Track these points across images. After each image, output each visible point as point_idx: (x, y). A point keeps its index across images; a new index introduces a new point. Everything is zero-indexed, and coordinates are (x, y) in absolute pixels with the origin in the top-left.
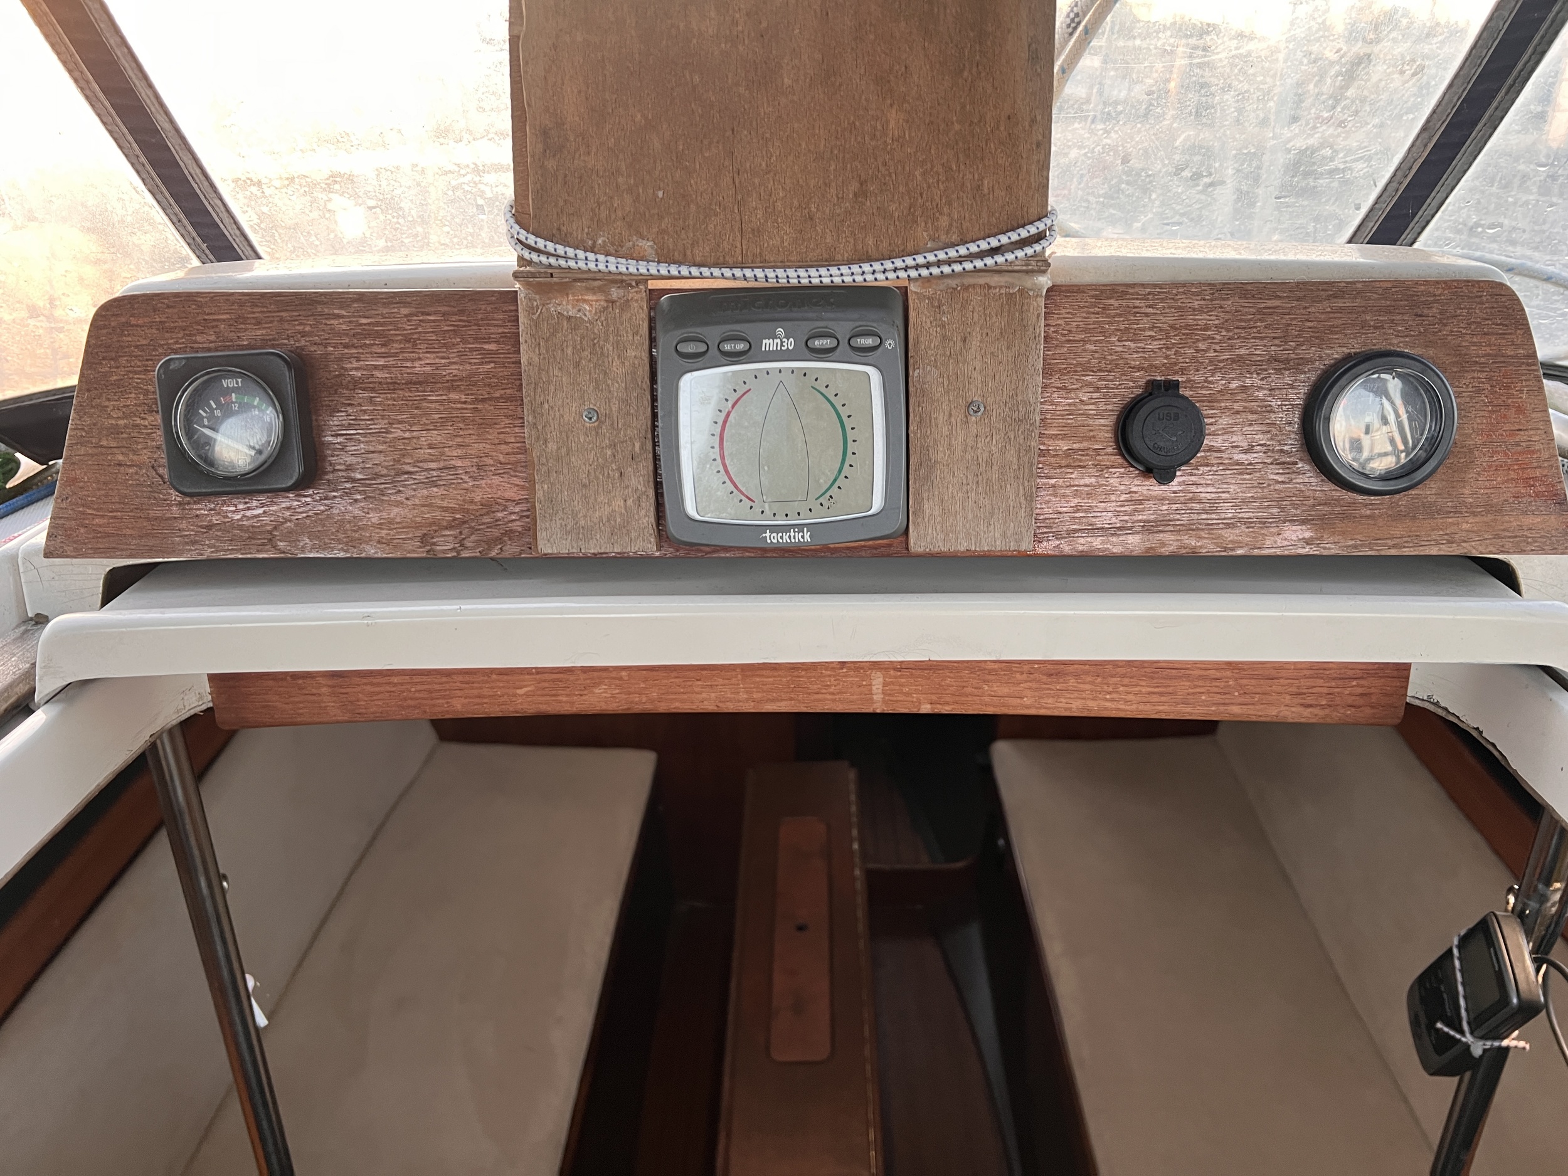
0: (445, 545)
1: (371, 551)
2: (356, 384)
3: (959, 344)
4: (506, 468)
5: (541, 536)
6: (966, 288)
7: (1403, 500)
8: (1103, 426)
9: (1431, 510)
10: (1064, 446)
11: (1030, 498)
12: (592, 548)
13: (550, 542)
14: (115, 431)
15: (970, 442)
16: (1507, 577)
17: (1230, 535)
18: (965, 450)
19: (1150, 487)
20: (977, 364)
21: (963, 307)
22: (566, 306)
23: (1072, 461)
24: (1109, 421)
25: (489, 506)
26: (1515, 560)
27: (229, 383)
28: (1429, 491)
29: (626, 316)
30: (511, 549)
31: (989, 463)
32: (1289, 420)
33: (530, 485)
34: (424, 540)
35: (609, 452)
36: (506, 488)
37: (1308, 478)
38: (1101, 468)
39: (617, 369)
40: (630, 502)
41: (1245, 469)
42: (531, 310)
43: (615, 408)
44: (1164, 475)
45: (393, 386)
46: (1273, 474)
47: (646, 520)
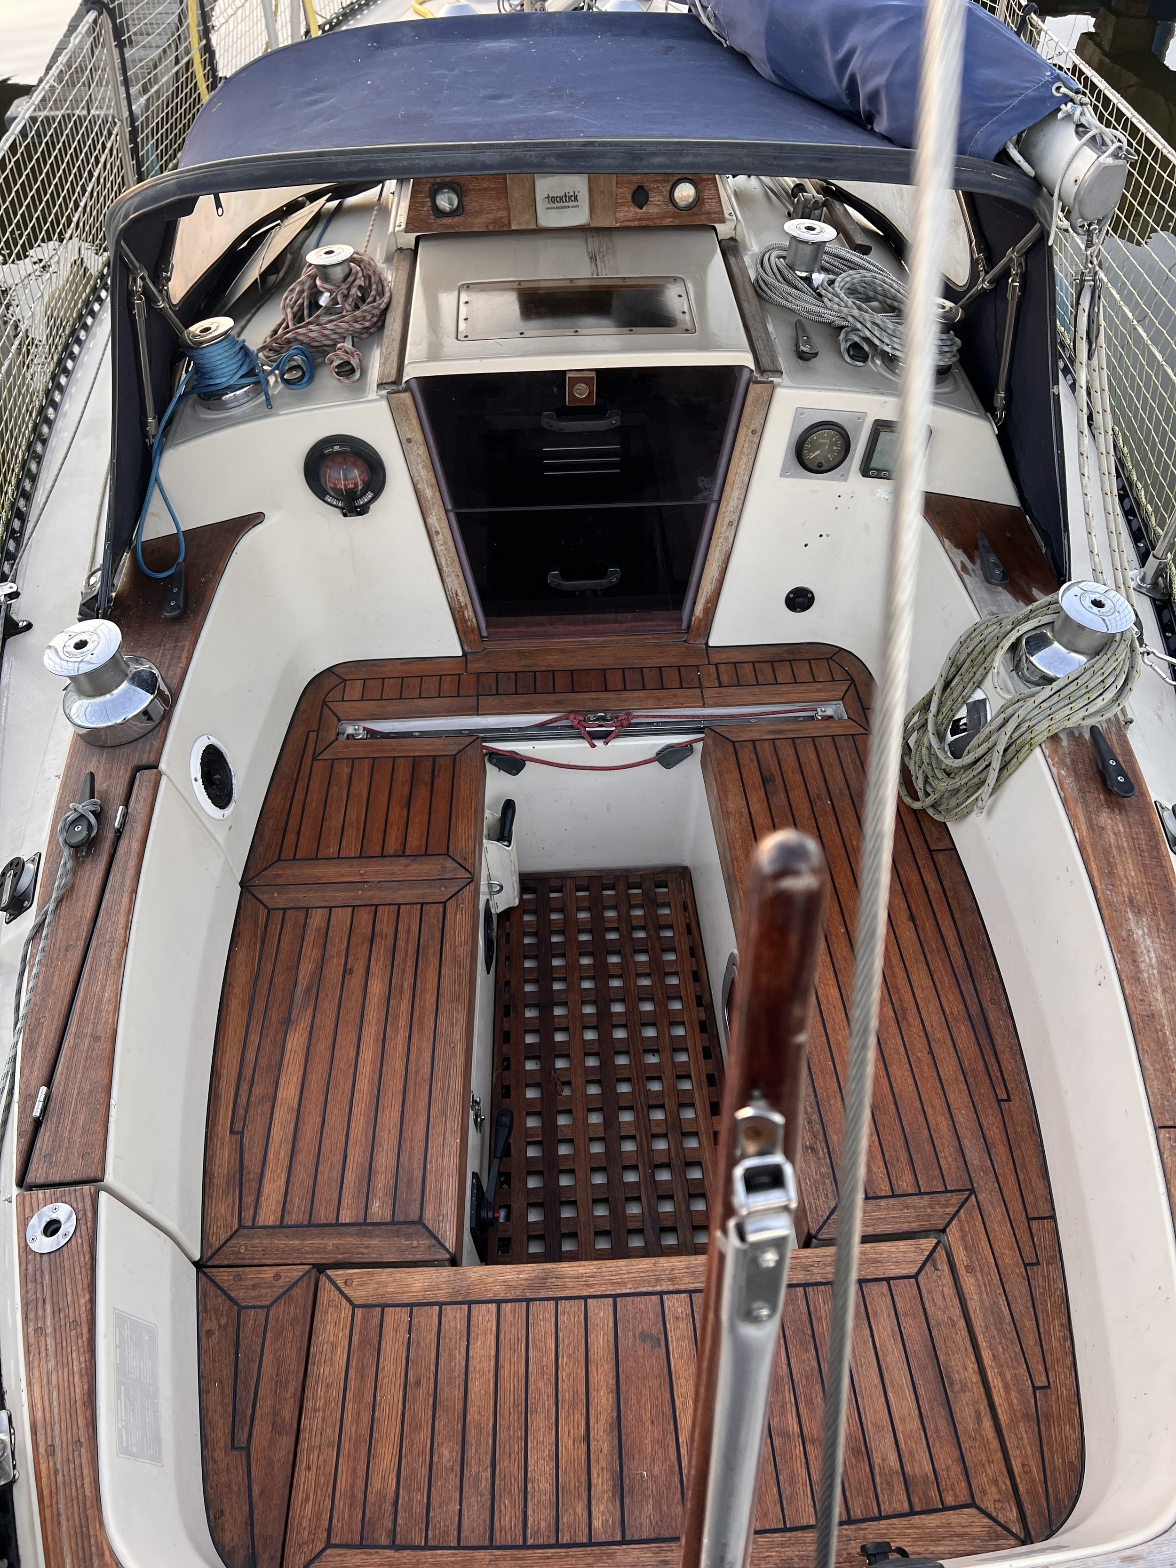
0: (491, 228)
1: (475, 229)
2: (471, 190)
4: (504, 209)
5: (512, 225)
7: (690, 212)
8: (629, 197)
9: (696, 214)
10: (621, 201)
11: (615, 213)
12: (523, 228)
13: (513, 228)
14: (419, 202)
15: (601, 200)
16: (715, 229)
17: (656, 221)
18: (600, 202)
19: (638, 210)
20: (602, 182)
23: (623, 204)
24: (630, 195)
25: (501, 218)
26: (716, 225)
27: (445, 190)
28: (695, 210)
30: (505, 229)
31: (605, 205)
32: (666, 194)
33: (509, 214)
34: (487, 227)
35: (526, 205)
36: (504, 214)
37: (671, 207)
38: (629, 206)
39: (527, 185)
40: (531, 217)
41: (659, 205)
43: (527, 195)
44: (641, 208)
45: (479, 190)
46: (664, 206)
47: (534, 220)
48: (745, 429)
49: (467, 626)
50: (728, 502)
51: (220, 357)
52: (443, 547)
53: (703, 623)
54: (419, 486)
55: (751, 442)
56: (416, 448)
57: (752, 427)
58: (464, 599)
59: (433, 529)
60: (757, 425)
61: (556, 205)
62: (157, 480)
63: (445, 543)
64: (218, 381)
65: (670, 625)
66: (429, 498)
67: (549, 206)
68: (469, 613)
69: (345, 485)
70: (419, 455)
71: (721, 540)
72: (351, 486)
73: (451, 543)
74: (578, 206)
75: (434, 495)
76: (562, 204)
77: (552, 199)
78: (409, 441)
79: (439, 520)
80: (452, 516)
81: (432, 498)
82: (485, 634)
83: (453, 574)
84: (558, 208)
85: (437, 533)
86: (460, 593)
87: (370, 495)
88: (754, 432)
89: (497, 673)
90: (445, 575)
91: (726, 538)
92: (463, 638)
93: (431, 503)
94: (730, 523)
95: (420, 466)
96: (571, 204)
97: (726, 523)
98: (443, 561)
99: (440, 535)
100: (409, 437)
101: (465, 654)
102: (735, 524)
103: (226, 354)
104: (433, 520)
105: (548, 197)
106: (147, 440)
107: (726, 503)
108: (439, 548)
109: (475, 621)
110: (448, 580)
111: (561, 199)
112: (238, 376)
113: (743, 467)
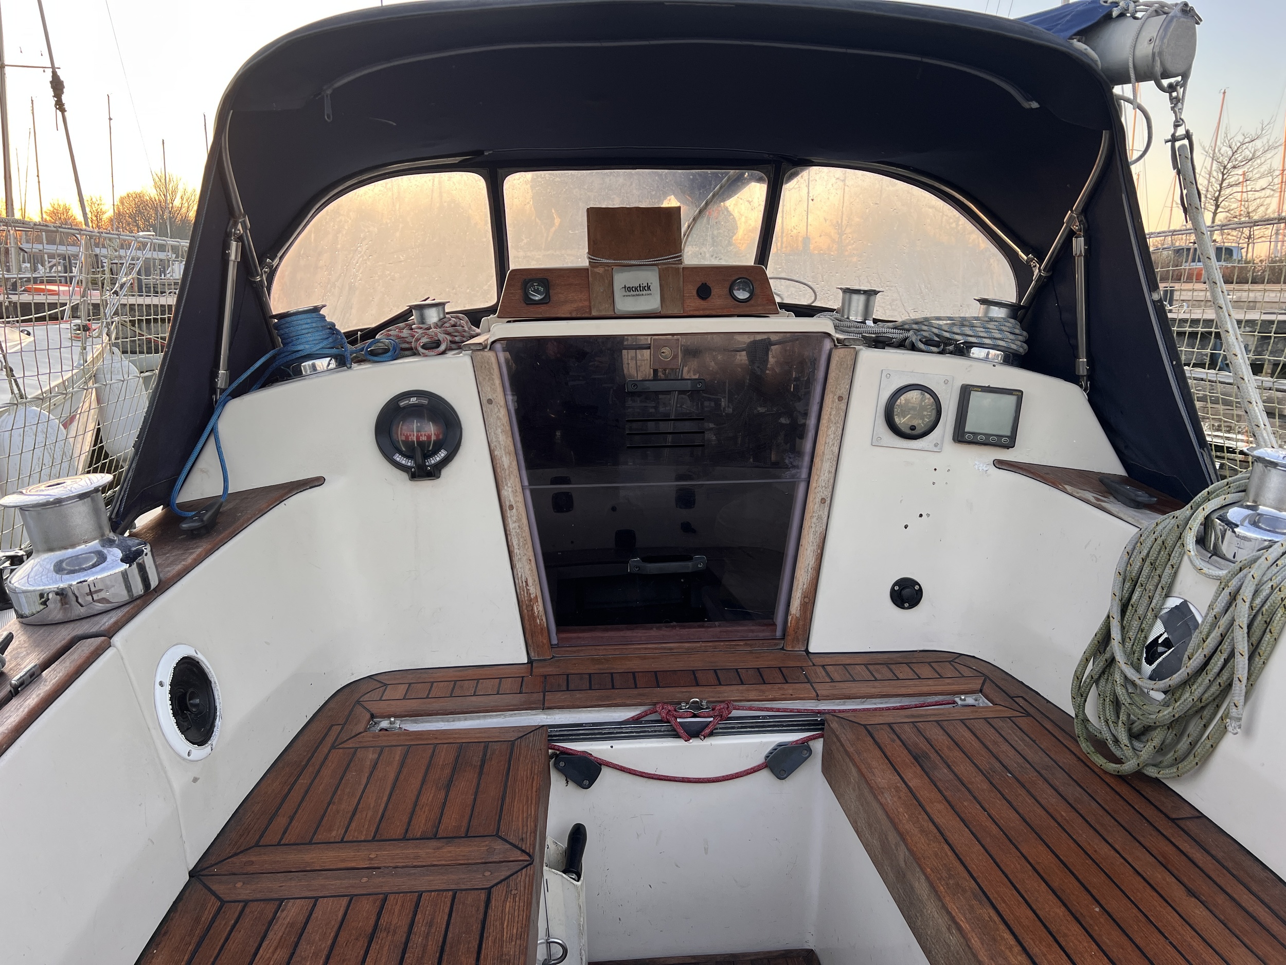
0: (575, 314)
1: (559, 315)
2: (558, 285)
3: (668, 276)
4: (585, 300)
5: (593, 312)
6: (668, 266)
7: (747, 304)
8: (695, 293)
9: (752, 305)
10: (688, 295)
11: (682, 304)
12: (602, 314)
13: (594, 313)
14: (512, 293)
15: (671, 294)
17: (718, 311)
19: (703, 302)
20: (671, 281)
21: (668, 270)
22: (596, 270)
23: (689, 298)
24: (695, 291)
25: (583, 306)
27: (535, 284)
29: (608, 271)
30: (587, 314)
31: (674, 297)
32: (727, 290)
33: (590, 303)
34: (570, 313)
35: (605, 296)
36: (586, 303)
37: (731, 300)
38: (695, 299)
39: (606, 281)
40: (609, 305)
41: (720, 298)
42: (591, 271)
43: (606, 287)
44: (705, 300)
45: (565, 285)
46: (725, 300)
47: (612, 308)
48: (831, 396)
49: (536, 625)
50: (819, 476)
51: (307, 326)
52: (517, 524)
53: (801, 623)
54: (496, 453)
55: (838, 409)
56: (496, 410)
57: (839, 393)
58: (534, 590)
59: (508, 504)
60: (843, 391)
61: (632, 293)
62: (213, 431)
63: (519, 520)
64: (300, 348)
65: (763, 631)
66: (506, 466)
67: (626, 294)
68: (538, 608)
69: (418, 437)
70: (499, 418)
71: (814, 520)
72: (424, 438)
73: (525, 521)
74: (651, 294)
75: (511, 463)
76: (637, 293)
77: (628, 289)
78: (490, 401)
79: (514, 492)
80: (528, 493)
81: (509, 467)
82: (555, 641)
83: (525, 558)
84: (634, 296)
85: (511, 507)
86: (530, 582)
87: (443, 454)
88: (840, 398)
89: (568, 675)
90: (515, 559)
91: (819, 518)
92: (530, 642)
93: (507, 472)
94: (823, 501)
95: (500, 430)
96: (644, 292)
97: (818, 500)
98: (515, 542)
99: (514, 510)
100: (490, 397)
101: (530, 661)
102: (828, 502)
103: (314, 325)
104: (507, 492)
105: (625, 287)
106: (214, 397)
107: (816, 477)
108: (512, 526)
109: (544, 620)
110: (518, 565)
111: (636, 289)
112: (321, 345)
113: (832, 436)
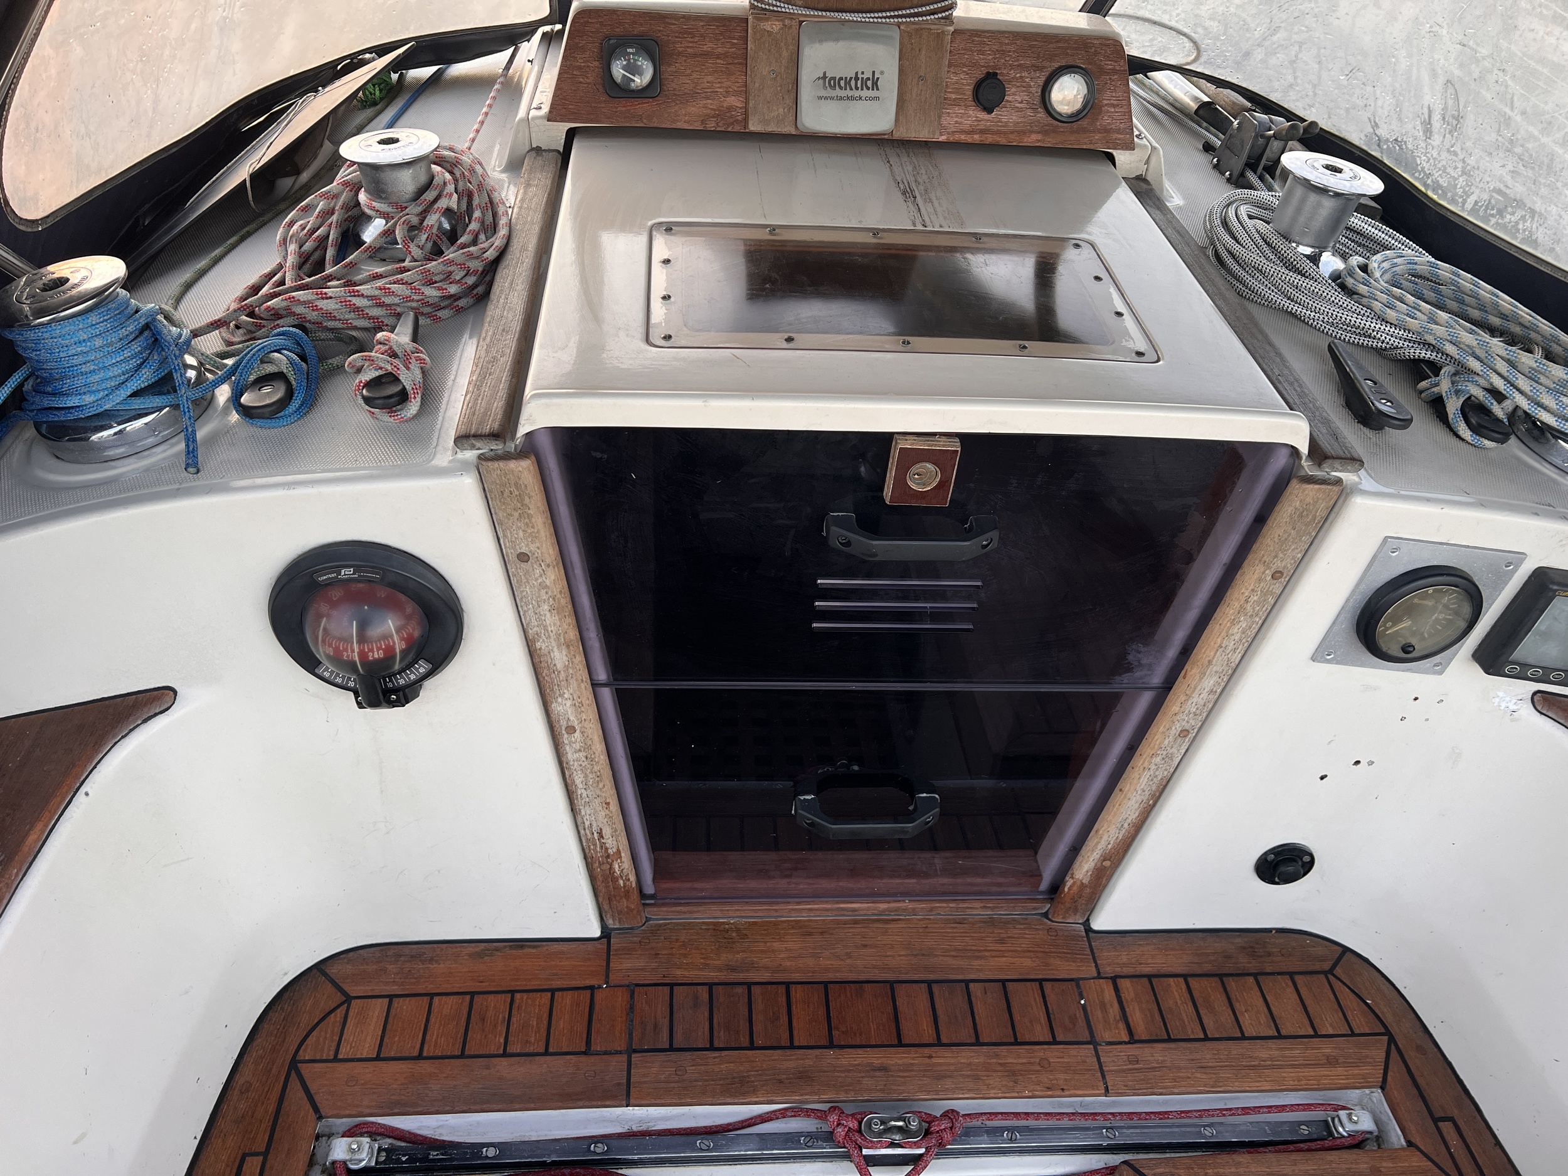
0: (711, 125)
1: (680, 125)
2: (679, 54)
3: (918, 52)
4: (736, 94)
5: (750, 123)
6: (922, 29)
7: (1075, 125)
8: (969, 90)
9: (1085, 130)
10: (953, 96)
11: (940, 117)
12: (769, 129)
13: (753, 127)
14: (580, 68)
15: (919, 92)
16: (1111, 159)
17: (1012, 136)
18: (917, 96)
19: (983, 115)
20: (923, 60)
21: (920, 37)
22: (767, 26)
23: (956, 103)
24: (971, 87)
25: (730, 108)
26: (1115, 153)
27: (630, 50)
28: (1084, 123)
29: (790, 31)
30: (737, 128)
31: (925, 101)
32: (1036, 90)
33: (747, 102)
34: (703, 122)
35: (779, 88)
36: (734, 101)
37: (1042, 115)
38: (966, 106)
39: (785, 54)
40: (786, 110)
41: (1020, 110)
42: (754, 27)
43: (783, 70)
44: (989, 111)
45: (695, 55)
46: (1029, 113)
47: (792, 118)
48: (1259, 569)
49: (617, 888)
50: (1189, 697)
52: (582, 755)
53: (1088, 890)
54: (538, 645)
55: (1265, 594)
56: (538, 572)
57: (1278, 565)
58: (615, 841)
59: (564, 724)
60: (1284, 563)
61: (838, 92)
63: (587, 747)
66: (559, 666)
67: (823, 93)
68: (623, 866)
69: (362, 655)
70: (543, 586)
71: (1158, 760)
72: (377, 655)
73: (599, 747)
74: (877, 98)
75: (571, 661)
76: (850, 93)
77: (830, 82)
78: (523, 557)
79: (578, 707)
80: (606, 694)
81: (567, 667)
82: (650, 889)
83: (597, 801)
84: (841, 98)
85: (571, 730)
86: (607, 832)
87: (422, 668)
88: (1277, 575)
89: (672, 986)
90: (579, 803)
91: (1170, 757)
92: (606, 907)
93: (563, 675)
94: (1184, 733)
95: (546, 607)
96: (865, 93)
98: (578, 779)
99: (577, 734)
100: (524, 550)
101: (606, 933)
102: (1191, 736)
104: (564, 707)
105: (824, 77)
107: (1183, 698)
108: (571, 755)
109: (632, 878)
110: (585, 812)
111: (848, 82)
112: (128, 391)
113: (1237, 637)
